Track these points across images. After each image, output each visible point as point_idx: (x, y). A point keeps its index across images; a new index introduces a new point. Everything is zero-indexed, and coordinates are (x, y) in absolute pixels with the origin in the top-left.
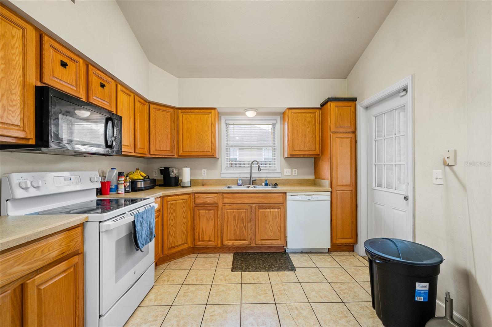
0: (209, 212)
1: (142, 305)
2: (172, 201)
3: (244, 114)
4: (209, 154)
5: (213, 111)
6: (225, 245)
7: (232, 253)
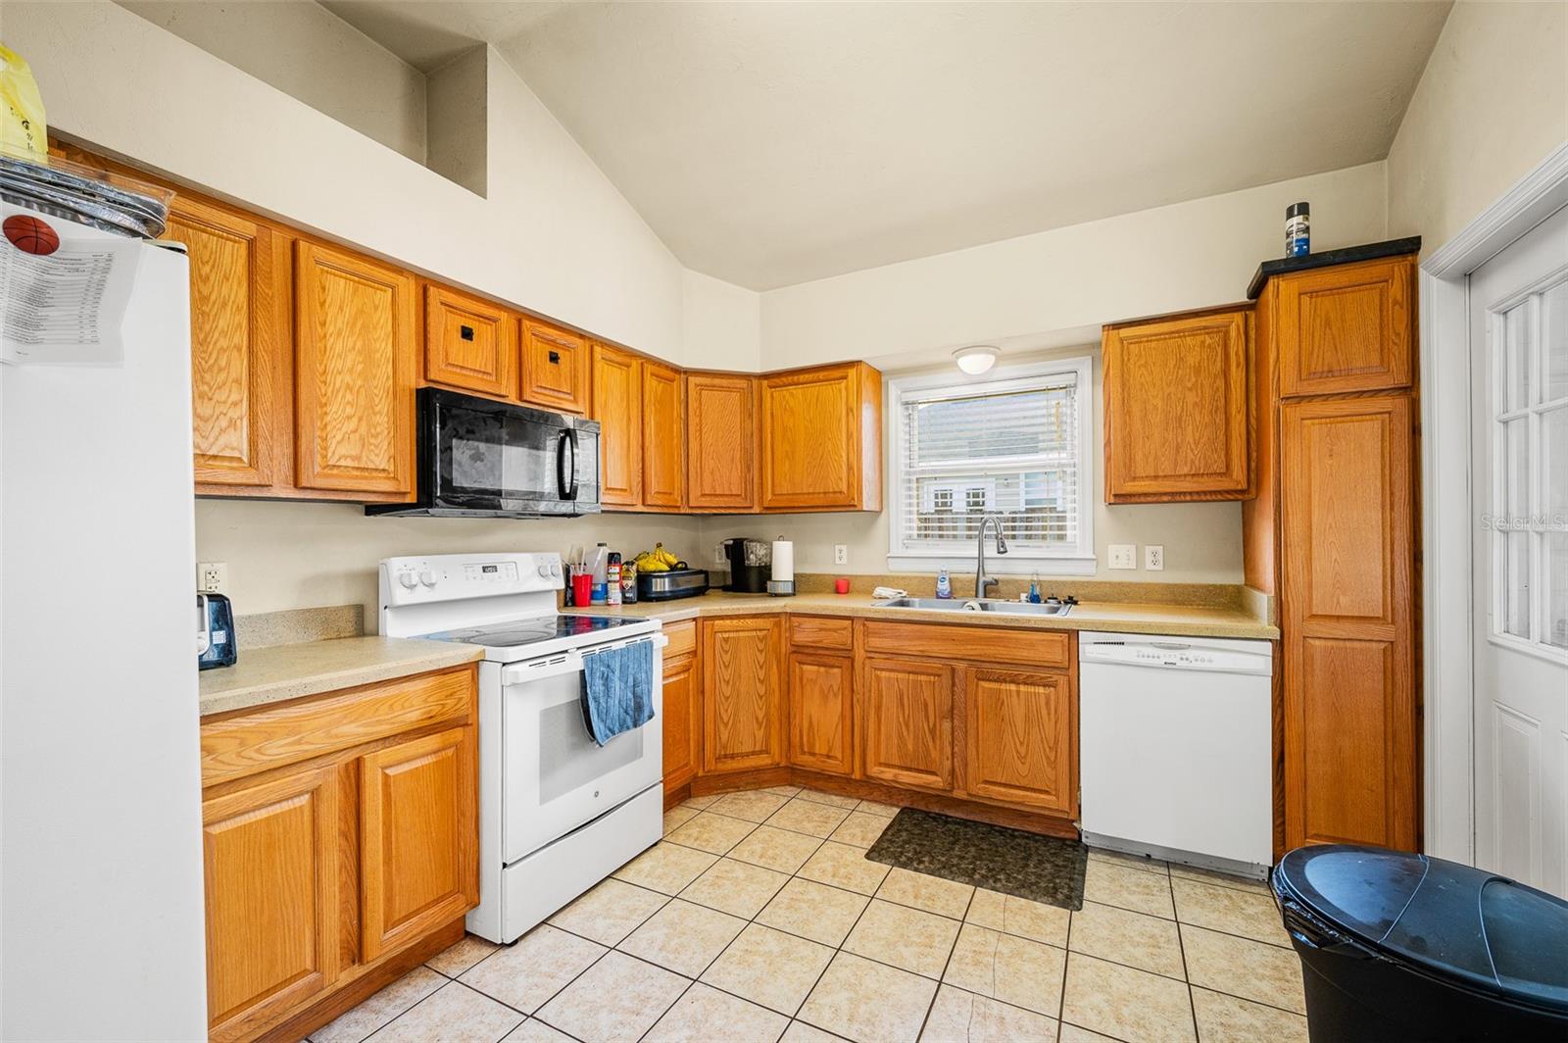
0: (827, 672)
1: (618, 876)
2: (725, 632)
3: (952, 365)
4: (841, 499)
5: (852, 373)
6: (872, 778)
7: (897, 806)
